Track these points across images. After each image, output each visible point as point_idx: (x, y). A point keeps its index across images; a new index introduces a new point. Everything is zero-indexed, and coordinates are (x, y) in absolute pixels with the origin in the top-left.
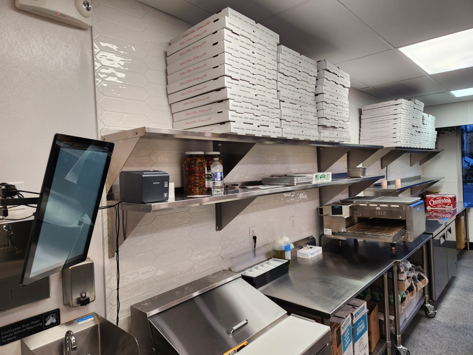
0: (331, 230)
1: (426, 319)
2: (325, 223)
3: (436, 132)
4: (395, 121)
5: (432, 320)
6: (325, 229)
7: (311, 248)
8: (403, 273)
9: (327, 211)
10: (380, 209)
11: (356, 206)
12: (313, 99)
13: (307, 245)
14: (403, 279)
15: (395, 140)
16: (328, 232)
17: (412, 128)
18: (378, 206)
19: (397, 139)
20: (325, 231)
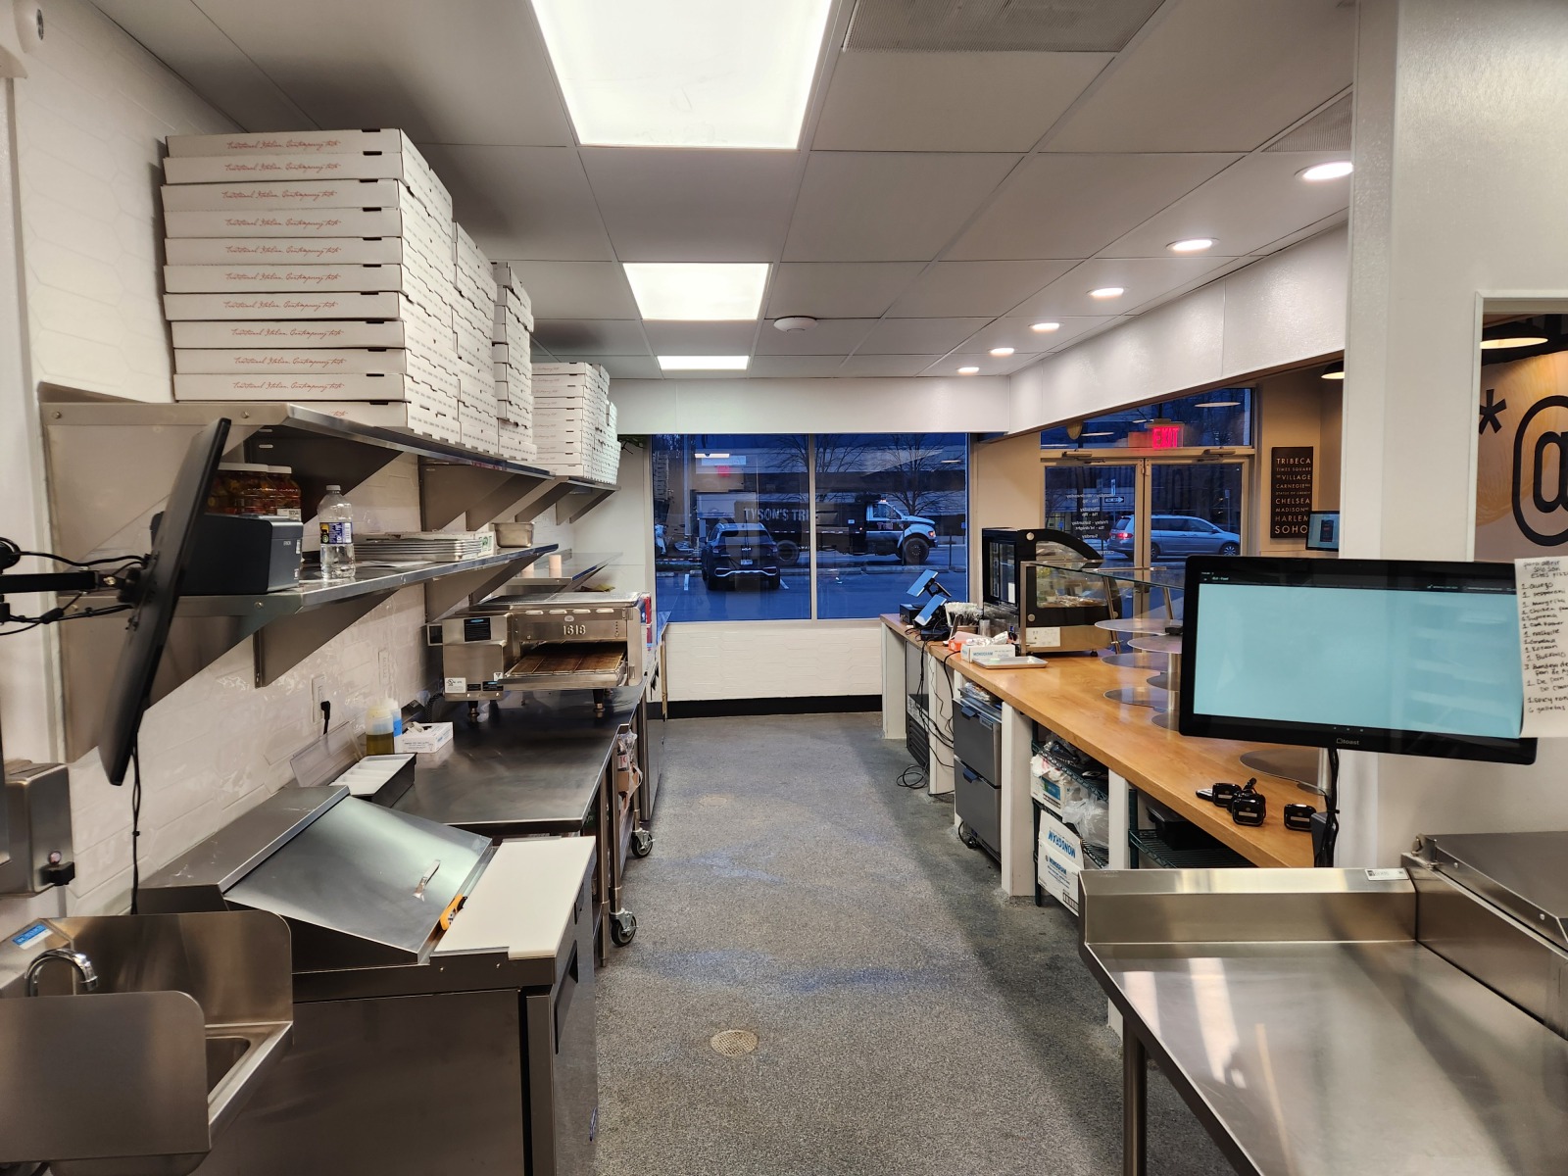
0: (463, 680)
1: (636, 861)
2: (448, 665)
3: (619, 444)
4: (570, 415)
5: (646, 860)
6: (446, 680)
7: (426, 728)
8: (624, 753)
9: (454, 632)
10: (573, 619)
11: (516, 616)
12: (489, 352)
13: (415, 723)
14: (625, 765)
15: (570, 459)
16: (456, 686)
17: (593, 432)
18: (570, 613)
19: (576, 458)
20: (446, 685)
